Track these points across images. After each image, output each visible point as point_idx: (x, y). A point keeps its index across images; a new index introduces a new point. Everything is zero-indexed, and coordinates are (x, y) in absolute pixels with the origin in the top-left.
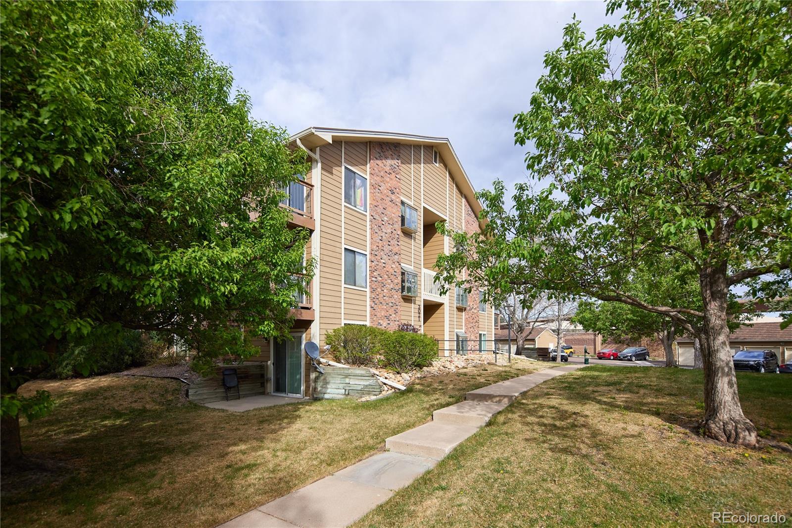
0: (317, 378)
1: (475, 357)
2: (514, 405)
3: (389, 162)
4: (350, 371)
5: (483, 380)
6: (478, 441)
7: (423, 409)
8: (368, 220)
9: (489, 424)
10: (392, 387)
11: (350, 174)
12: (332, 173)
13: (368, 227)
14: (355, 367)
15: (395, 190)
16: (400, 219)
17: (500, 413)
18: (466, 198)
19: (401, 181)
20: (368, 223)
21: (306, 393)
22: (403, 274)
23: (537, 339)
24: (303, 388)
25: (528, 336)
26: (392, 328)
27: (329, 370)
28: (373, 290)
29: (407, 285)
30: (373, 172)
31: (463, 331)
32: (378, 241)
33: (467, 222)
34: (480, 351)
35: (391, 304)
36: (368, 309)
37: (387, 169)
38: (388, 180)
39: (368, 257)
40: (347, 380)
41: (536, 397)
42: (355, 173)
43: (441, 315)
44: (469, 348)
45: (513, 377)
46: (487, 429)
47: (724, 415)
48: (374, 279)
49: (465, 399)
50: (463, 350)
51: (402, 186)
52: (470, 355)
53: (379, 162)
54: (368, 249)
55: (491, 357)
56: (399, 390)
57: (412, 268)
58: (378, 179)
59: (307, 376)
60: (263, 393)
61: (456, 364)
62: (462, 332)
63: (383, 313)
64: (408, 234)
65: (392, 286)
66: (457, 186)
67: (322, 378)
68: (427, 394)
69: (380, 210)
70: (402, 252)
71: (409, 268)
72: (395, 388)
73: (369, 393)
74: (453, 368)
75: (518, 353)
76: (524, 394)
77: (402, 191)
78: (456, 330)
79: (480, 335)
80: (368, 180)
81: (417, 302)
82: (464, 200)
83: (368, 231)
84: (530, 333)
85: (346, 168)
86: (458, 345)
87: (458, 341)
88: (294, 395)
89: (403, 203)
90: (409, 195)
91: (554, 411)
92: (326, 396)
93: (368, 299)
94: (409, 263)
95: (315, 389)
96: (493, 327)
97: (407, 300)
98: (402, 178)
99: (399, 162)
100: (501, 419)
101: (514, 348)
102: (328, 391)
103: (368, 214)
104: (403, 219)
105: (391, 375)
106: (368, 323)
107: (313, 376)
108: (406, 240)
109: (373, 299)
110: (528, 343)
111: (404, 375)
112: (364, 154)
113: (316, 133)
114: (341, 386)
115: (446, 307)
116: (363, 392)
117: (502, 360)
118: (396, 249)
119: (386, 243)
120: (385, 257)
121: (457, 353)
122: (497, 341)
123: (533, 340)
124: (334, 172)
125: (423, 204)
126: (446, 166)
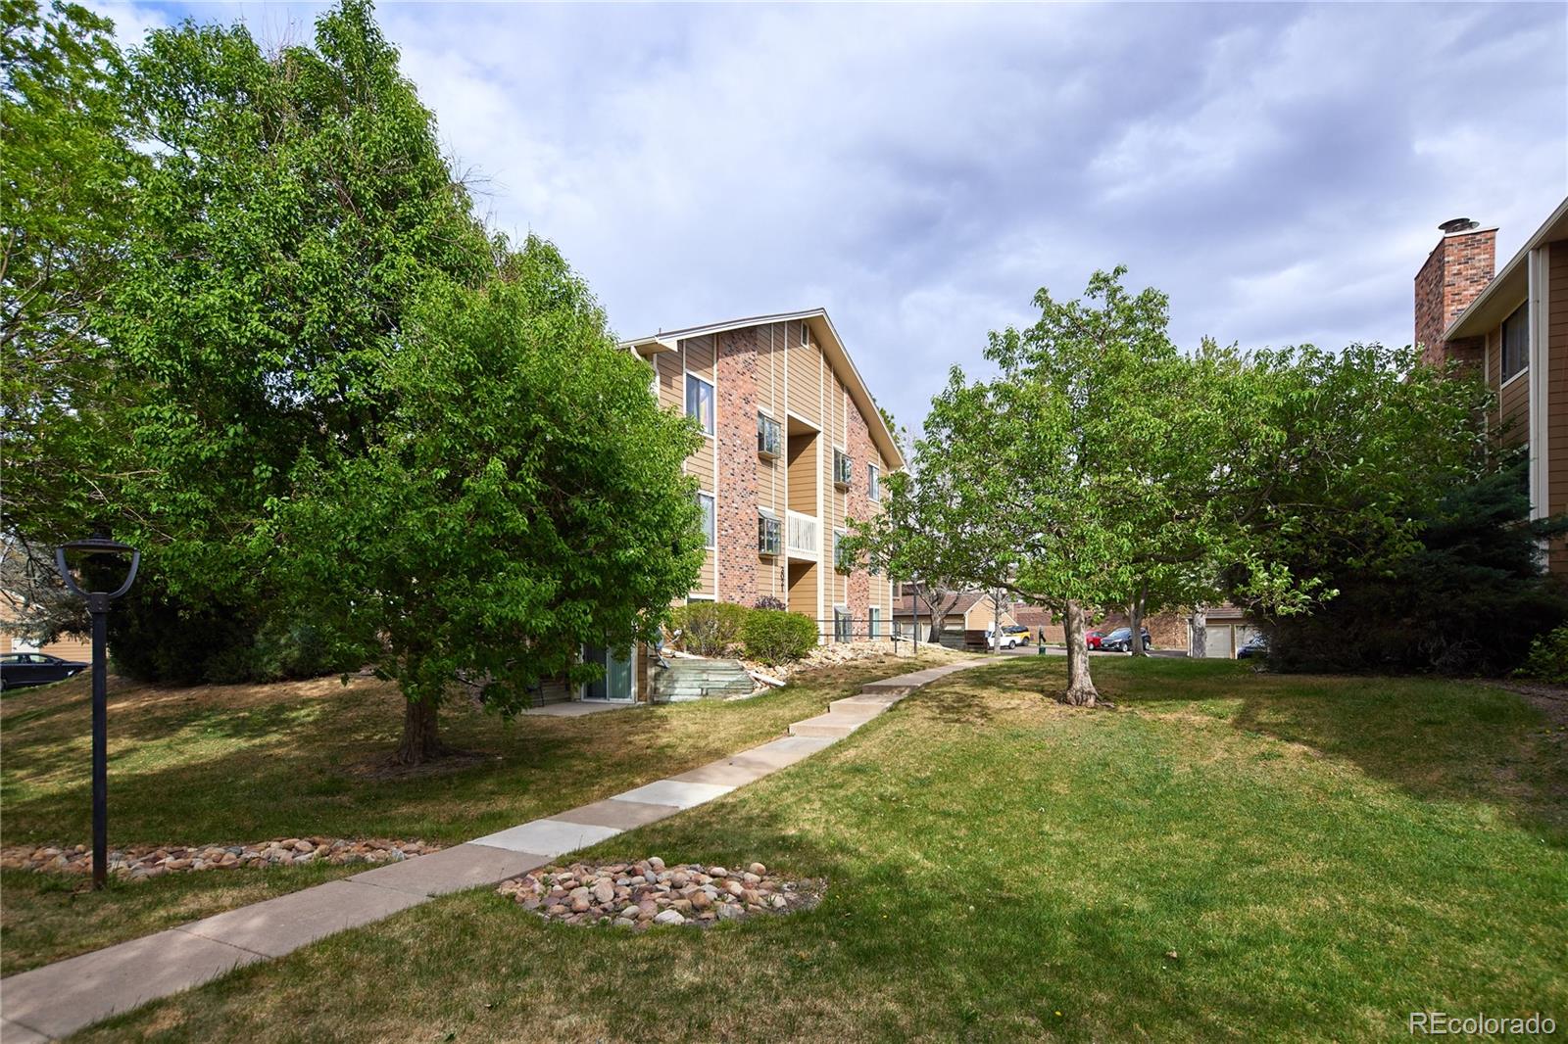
0: (657, 677)
1: (865, 645)
2: (916, 693)
3: (743, 356)
4: (709, 664)
5: (880, 673)
6: (880, 722)
7: (815, 703)
8: (715, 447)
9: (891, 710)
10: (767, 684)
11: (693, 382)
12: (671, 386)
13: (716, 457)
14: (711, 658)
15: (750, 398)
16: (757, 439)
17: (901, 701)
18: (849, 392)
19: (759, 382)
20: (716, 451)
21: (640, 695)
22: (761, 521)
23: (967, 615)
24: (634, 689)
25: (950, 608)
26: (749, 602)
27: (675, 663)
28: (723, 549)
29: (766, 538)
30: (721, 376)
31: (845, 605)
32: (729, 476)
33: (851, 431)
34: (871, 636)
35: (745, 568)
36: (717, 576)
37: (740, 367)
38: (741, 383)
39: (716, 500)
40: (705, 677)
41: (941, 686)
42: (698, 380)
43: (812, 581)
44: (854, 632)
45: (917, 670)
46: (888, 714)
47: (1077, 686)
48: (723, 533)
49: (861, 692)
50: (844, 635)
51: (760, 389)
52: (855, 643)
53: (729, 359)
54: (716, 490)
55: (889, 646)
56: (777, 686)
57: (772, 511)
58: (728, 384)
59: (642, 672)
60: (569, 700)
61: (842, 654)
62: (842, 606)
63: (736, 582)
64: (767, 460)
65: (746, 541)
66: (836, 375)
67: (666, 675)
68: (814, 689)
69: (731, 430)
70: (761, 488)
71: (768, 512)
72: (770, 684)
73: (737, 692)
74: (838, 660)
75: (933, 639)
76: (927, 685)
77: (759, 396)
78: (834, 604)
79: (871, 610)
80: (715, 389)
81: (780, 563)
82: (846, 396)
83: (716, 462)
84: (954, 604)
85: (688, 375)
86: (837, 627)
87: (837, 621)
88: (621, 700)
89: (760, 415)
90: (768, 400)
91: (954, 696)
92: (673, 699)
93: (716, 563)
94: (768, 503)
95: (655, 690)
96: (891, 597)
97: (766, 560)
98: (759, 376)
99: (755, 353)
100: (903, 706)
101: (926, 631)
102: (676, 692)
103: (715, 438)
104: (761, 437)
105: (762, 669)
106: (716, 598)
107: (651, 671)
108: (764, 469)
109: (722, 562)
110: (951, 621)
111: (778, 667)
112: (710, 349)
113: (659, 342)
114: (696, 684)
115: (820, 568)
116: (727, 691)
117: (905, 651)
118: (751, 486)
119: (738, 478)
120: (737, 499)
121: (837, 640)
122: (898, 618)
123: (961, 616)
124: (674, 383)
125: (788, 412)
126: (819, 346)
